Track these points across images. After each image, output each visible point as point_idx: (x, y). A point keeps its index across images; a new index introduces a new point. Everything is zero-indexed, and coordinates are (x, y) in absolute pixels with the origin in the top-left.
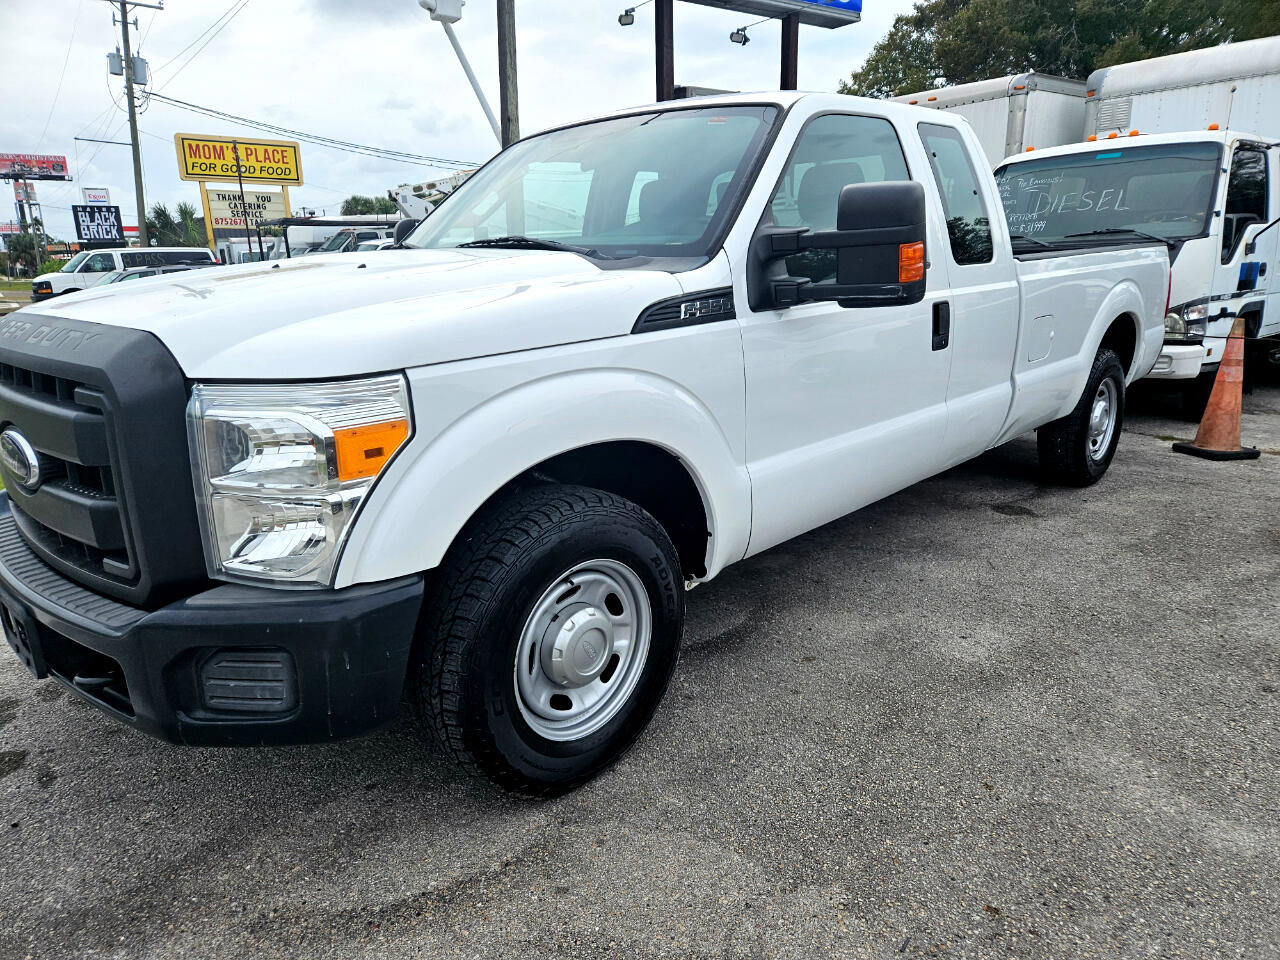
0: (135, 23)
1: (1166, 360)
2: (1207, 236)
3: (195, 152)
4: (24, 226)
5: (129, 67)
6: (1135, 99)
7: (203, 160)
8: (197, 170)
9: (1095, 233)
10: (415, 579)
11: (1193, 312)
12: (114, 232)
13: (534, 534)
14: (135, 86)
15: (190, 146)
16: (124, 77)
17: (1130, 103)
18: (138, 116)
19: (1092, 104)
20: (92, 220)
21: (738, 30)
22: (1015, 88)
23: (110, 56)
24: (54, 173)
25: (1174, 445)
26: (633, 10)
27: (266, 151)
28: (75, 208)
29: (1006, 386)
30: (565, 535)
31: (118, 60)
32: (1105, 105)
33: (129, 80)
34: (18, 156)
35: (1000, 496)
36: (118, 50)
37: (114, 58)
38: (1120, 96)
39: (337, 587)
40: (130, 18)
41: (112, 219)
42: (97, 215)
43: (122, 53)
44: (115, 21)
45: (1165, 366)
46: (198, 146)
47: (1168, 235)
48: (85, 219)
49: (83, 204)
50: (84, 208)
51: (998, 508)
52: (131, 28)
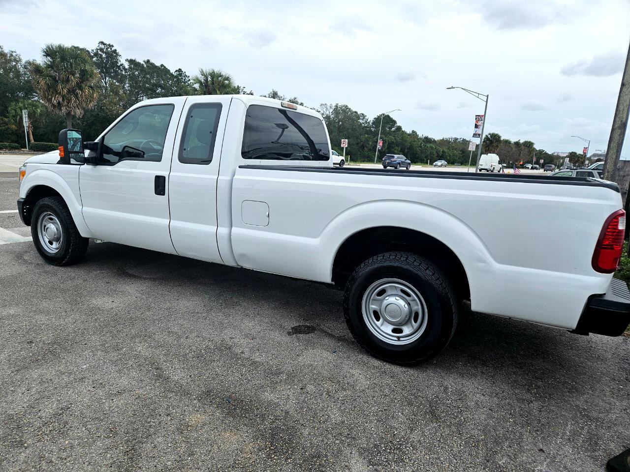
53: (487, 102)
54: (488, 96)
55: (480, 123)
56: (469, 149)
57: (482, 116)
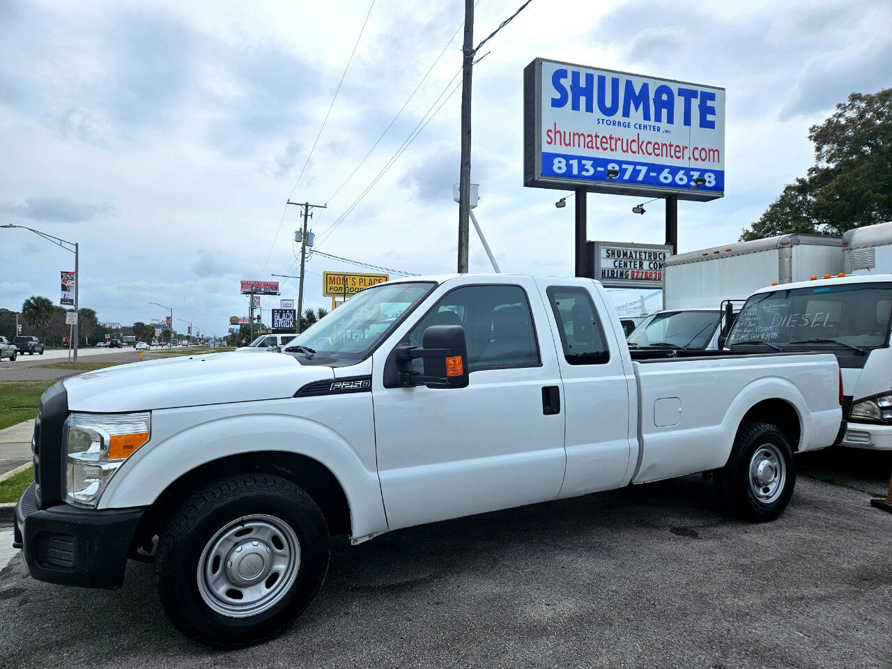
0: (311, 215)
1: (866, 435)
2: (888, 346)
3: (333, 281)
4: (252, 318)
5: (305, 238)
6: (876, 248)
7: (336, 285)
8: (332, 291)
9: (810, 342)
10: (139, 510)
11: (885, 400)
12: (291, 324)
13: (218, 495)
14: (306, 247)
15: (330, 278)
16: (302, 243)
17: (873, 252)
18: (305, 263)
19: (846, 252)
20: (281, 317)
21: (638, 206)
22: (782, 244)
23: (297, 232)
24: (272, 291)
25: (872, 501)
26: (564, 199)
27: (371, 280)
28: (273, 310)
29: (634, 442)
30: (237, 498)
31: (300, 234)
32: (855, 253)
33: (303, 244)
34: (255, 282)
35: (677, 522)
36: (301, 229)
37: (298, 233)
38: (866, 247)
39: (98, 508)
40: (309, 213)
41: (291, 317)
42: (284, 314)
43: (303, 231)
44: (301, 214)
45: (866, 439)
46: (334, 278)
47: (859, 345)
48: (277, 317)
49: (279, 308)
50: (278, 310)
51: (676, 531)
52: (309, 218)
53: (77, 253)
54: (77, 245)
55: (69, 283)
56: (67, 323)
57: (73, 273)
